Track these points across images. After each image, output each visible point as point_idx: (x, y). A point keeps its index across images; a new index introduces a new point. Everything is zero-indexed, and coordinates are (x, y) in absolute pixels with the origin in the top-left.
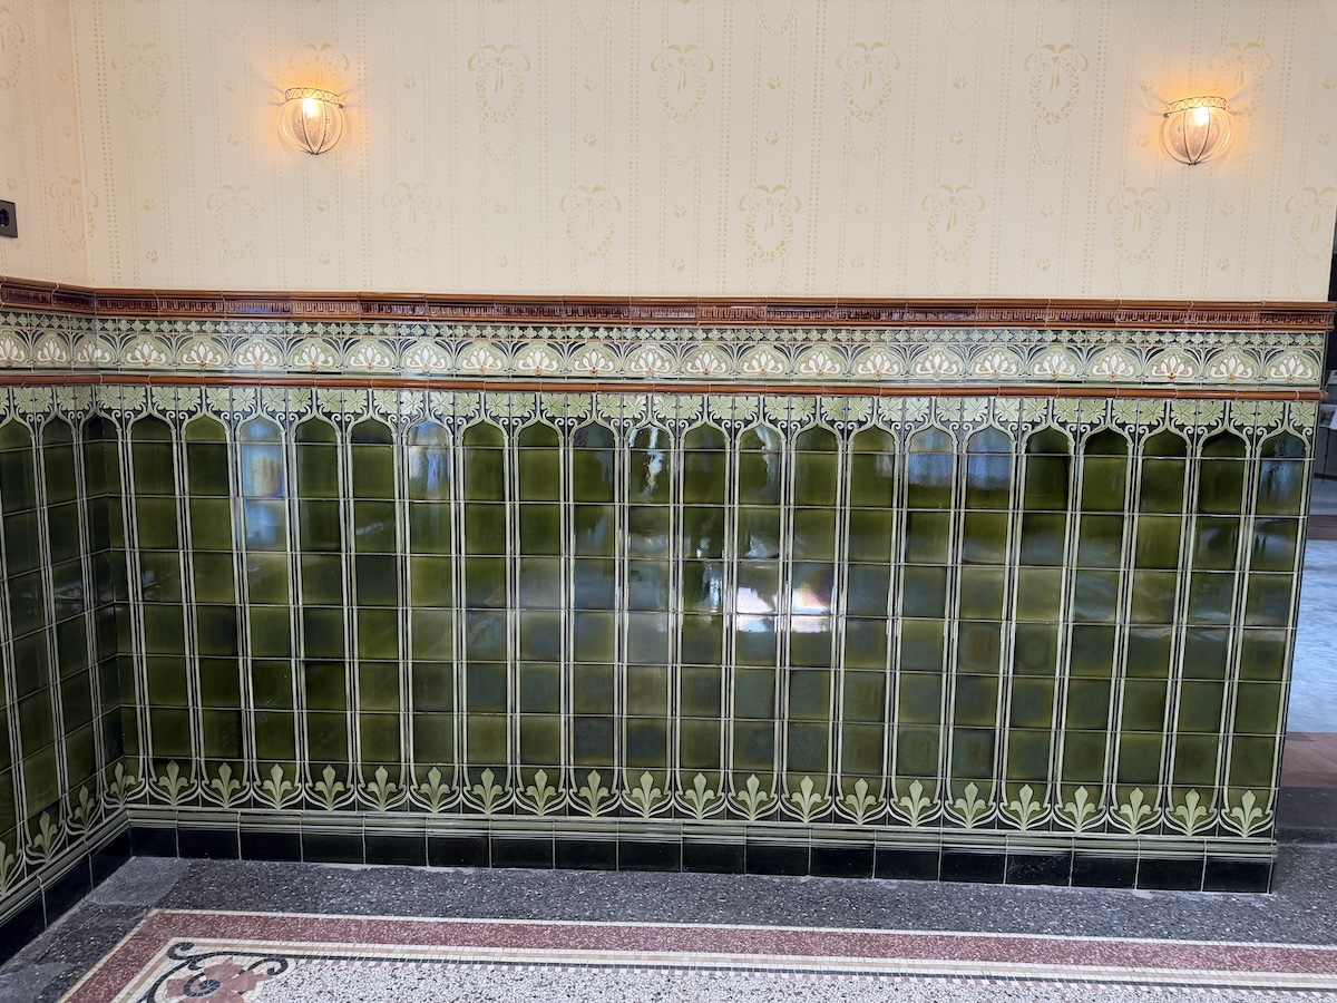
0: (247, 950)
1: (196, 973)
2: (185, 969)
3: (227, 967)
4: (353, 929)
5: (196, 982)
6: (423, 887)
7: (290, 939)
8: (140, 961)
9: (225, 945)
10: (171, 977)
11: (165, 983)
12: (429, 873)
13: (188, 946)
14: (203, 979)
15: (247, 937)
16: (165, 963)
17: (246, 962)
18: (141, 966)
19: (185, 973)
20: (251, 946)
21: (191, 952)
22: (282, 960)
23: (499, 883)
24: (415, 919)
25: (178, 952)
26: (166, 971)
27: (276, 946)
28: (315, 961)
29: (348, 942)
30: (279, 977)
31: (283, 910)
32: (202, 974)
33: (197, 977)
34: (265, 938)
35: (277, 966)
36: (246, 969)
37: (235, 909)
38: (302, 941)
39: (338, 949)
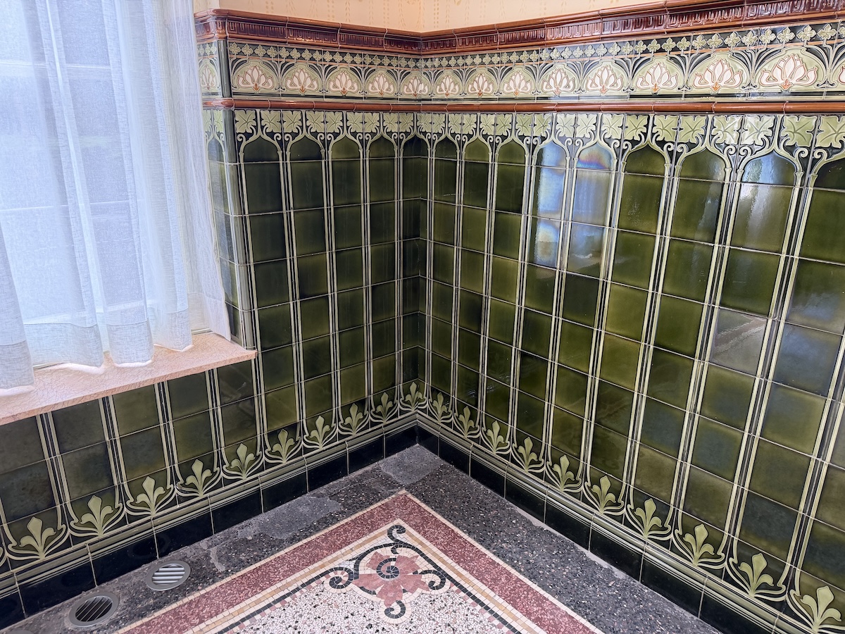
0: (429, 556)
1: (393, 556)
2: (389, 549)
3: (411, 562)
4: (503, 580)
5: (387, 565)
6: (574, 570)
7: (458, 563)
8: (372, 527)
9: (421, 543)
10: (379, 551)
11: (373, 553)
12: (587, 558)
13: (401, 530)
14: (393, 563)
15: (436, 545)
16: (383, 537)
17: (423, 565)
18: (370, 531)
19: (387, 552)
20: (434, 554)
21: (400, 537)
22: (444, 576)
23: (639, 603)
24: (551, 598)
25: (394, 532)
26: (380, 543)
27: (448, 564)
28: (462, 594)
29: (492, 590)
30: (434, 592)
31: (469, 533)
32: (395, 560)
33: (390, 560)
34: (445, 552)
35: (438, 581)
36: (419, 571)
37: (443, 516)
38: (465, 569)
39: (483, 593)
